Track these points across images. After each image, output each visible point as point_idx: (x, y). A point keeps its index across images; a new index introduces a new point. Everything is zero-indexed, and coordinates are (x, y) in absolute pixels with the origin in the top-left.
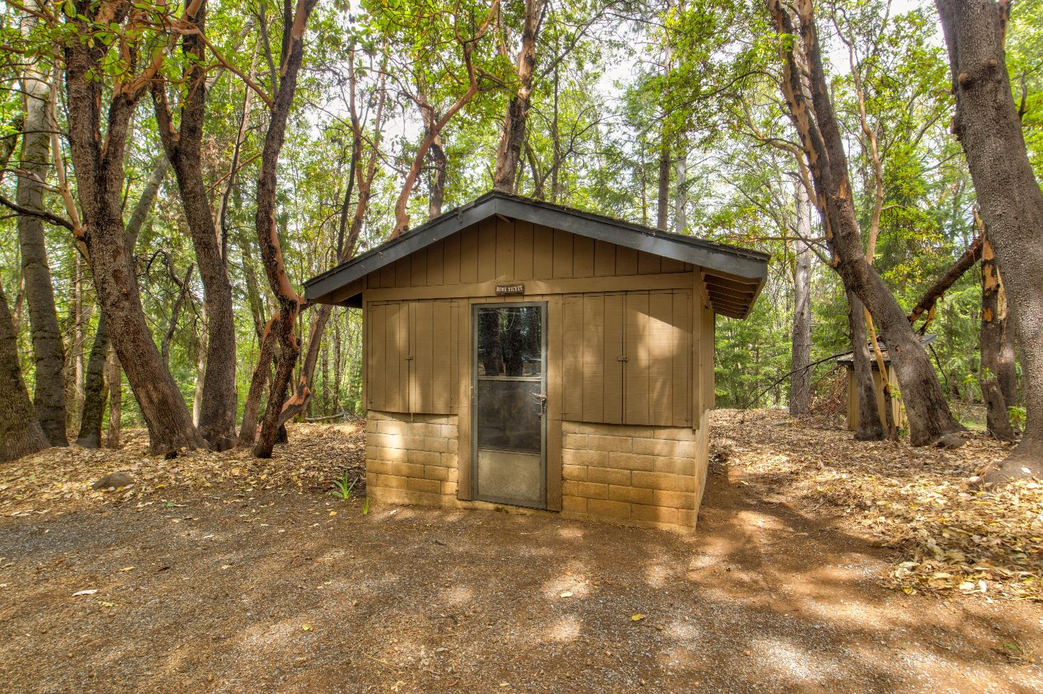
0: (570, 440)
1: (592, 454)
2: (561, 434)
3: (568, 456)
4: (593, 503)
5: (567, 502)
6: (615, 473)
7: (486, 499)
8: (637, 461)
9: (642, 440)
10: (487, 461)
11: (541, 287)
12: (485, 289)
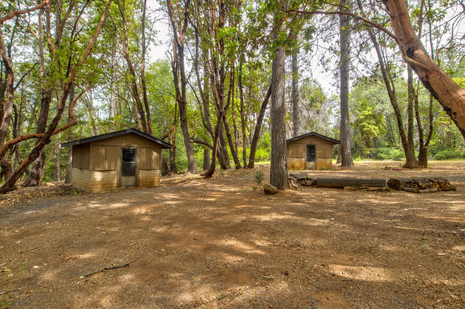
0: (141, 173)
1: (144, 175)
2: (139, 172)
3: (140, 176)
4: (145, 183)
5: (140, 184)
6: (148, 178)
7: (123, 186)
8: (152, 175)
9: (153, 172)
10: (123, 178)
11: (136, 146)
12: (124, 145)
